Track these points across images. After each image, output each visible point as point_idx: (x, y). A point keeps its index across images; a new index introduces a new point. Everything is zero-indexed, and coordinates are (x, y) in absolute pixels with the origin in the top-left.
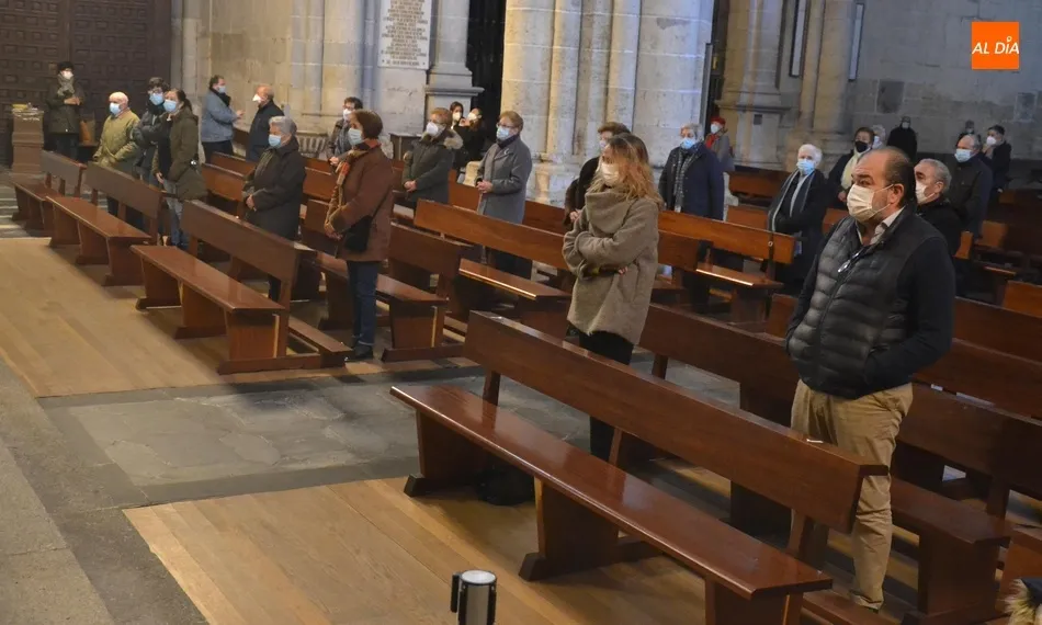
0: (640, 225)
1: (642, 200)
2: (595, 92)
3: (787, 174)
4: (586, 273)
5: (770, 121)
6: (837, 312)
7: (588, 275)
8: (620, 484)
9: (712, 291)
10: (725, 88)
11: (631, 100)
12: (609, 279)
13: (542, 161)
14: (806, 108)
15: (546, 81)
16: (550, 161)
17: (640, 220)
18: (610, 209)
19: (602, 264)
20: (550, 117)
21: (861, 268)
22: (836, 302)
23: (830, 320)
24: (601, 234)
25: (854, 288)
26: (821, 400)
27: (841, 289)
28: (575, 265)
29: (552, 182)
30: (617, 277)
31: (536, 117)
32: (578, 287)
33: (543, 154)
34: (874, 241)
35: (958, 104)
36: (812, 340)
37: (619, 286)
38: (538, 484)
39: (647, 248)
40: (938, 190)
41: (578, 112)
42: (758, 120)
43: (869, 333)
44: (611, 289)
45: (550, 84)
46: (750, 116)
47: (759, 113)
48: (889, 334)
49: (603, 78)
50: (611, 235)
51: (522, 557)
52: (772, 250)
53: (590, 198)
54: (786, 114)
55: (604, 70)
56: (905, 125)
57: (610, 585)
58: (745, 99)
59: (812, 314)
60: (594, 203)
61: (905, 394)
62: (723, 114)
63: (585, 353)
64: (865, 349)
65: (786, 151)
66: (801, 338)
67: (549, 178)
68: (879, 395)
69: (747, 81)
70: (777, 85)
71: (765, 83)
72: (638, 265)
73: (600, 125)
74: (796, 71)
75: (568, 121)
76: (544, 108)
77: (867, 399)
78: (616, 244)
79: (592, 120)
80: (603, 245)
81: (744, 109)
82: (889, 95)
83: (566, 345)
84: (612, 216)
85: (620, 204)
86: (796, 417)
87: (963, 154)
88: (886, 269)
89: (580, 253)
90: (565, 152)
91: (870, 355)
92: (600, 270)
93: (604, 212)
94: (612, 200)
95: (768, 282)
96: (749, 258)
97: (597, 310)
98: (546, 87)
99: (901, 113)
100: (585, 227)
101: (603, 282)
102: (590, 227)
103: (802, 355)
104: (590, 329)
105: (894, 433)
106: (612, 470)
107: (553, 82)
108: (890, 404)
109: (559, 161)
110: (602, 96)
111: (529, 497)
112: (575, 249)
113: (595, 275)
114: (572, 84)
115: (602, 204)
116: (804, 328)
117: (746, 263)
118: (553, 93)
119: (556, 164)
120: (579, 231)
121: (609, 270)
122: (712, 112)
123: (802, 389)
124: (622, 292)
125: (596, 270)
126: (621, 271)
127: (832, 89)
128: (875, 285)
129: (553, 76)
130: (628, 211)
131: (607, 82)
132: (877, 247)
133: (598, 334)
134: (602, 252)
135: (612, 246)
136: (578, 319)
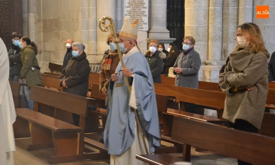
1: (258, 54)
4: (231, 91)
7: (232, 92)
12: (243, 94)
13: (206, 64)
15: (206, 25)
16: (210, 64)
18: (242, 60)
19: (239, 86)
20: (210, 41)
24: (237, 71)
28: (225, 88)
29: (212, 74)
30: (247, 92)
31: (202, 43)
32: (227, 99)
33: (206, 61)
37: (249, 97)
39: (262, 78)
41: (223, 39)
44: (243, 98)
45: (208, 27)
50: (242, 72)
67: (210, 72)
72: (258, 87)
75: (219, 44)
76: (206, 38)
78: (245, 75)
80: (238, 76)
84: (243, 63)
85: (247, 57)
89: (227, 82)
92: (238, 90)
97: (237, 109)
98: (207, 28)
100: (230, 70)
101: (239, 96)
102: (233, 70)
107: (210, 25)
109: (215, 63)
112: (225, 80)
113: (236, 92)
119: (213, 65)
120: (227, 71)
121: (243, 89)
124: (249, 99)
125: (236, 90)
126: (249, 89)
129: (210, 22)
130: (251, 60)
134: (239, 80)
135: (244, 77)
136: (228, 116)
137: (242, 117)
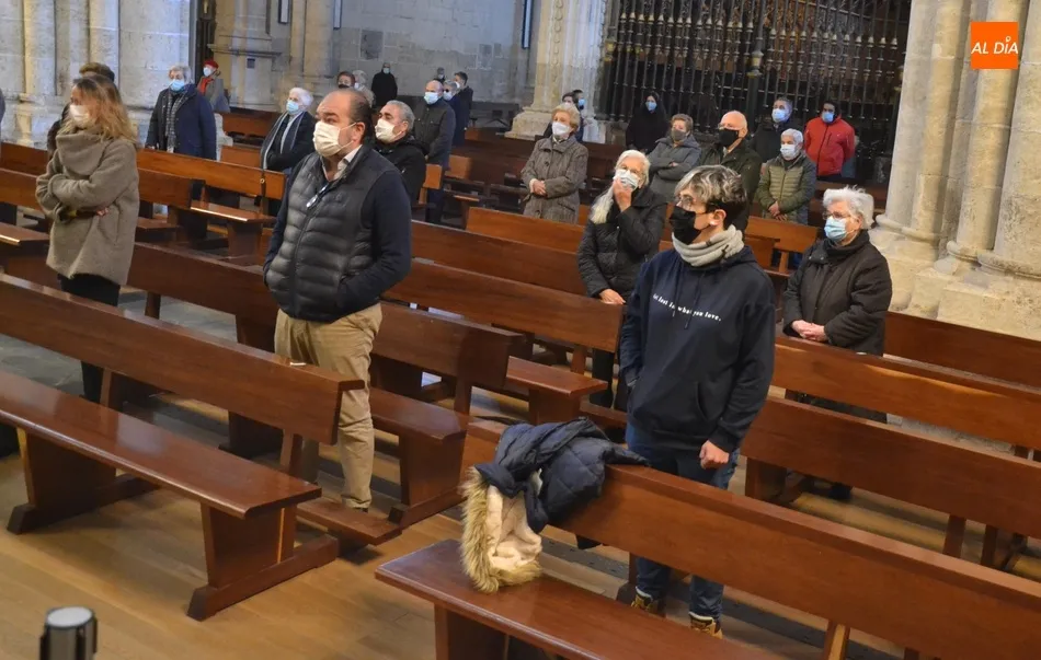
0: (116, 166)
1: (117, 142)
2: (75, 32)
3: (278, 115)
4: (62, 216)
5: (263, 64)
6: (309, 244)
7: (65, 217)
8: (114, 425)
9: (209, 228)
10: (217, 33)
11: (115, 42)
12: (88, 221)
13: (22, 102)
14: (296, 53)
15: (18, 19)
16: (30, 102)
17: (118, 161)
18: (85, 151)
19: (80, 206)
20: (27, 54)
21: (329, 201)
22: (309, 235)
23: (303, 252)
24: (74, 175)
25: (324, 220)
26: (300, 326)
27: (312, 222)
28: (51, 208)
29: (35, 122)
30: (96, 219)
31: (9, 55)
32: (55, 231)
33: (21, 95)
34: (337, 176)
35: (430, 52)
36: (289, 272)
37: (100, 227)
38: (22, 436)
39: (127, 189)
40: (404, 129)
41: (58, 52)
42: (251, 64)
43: (339, 261)
44: (91, 230)
45: (23, 22)
46: (243, 60)
47: (252, 58)
48: (357, 261)
49: (84, 17)
50: (87, 177)
51: (10, 510)
52: (264, 186)
53: (62, 140)
54: (276, 58)
55: (83, 10)
56: (386, 71)
57: (112, 524)
58: (237, 44)
59: (286, 247)
60: (66, 145)
61: (375, 314)
62: (218, 58)
63: (67, 297)
64: (337, 277)
65: (280, 93)
66: (277, 270)
67: (30, 120)
68: (352, 317)
69: (239, 26)
70: (268, 32)
71: (256, 29)
72: (118, 206)
73: (83, 64)
74: (284, 18)
75: (48, 60)
76: (20, 46)
77: (342, 322)
78: (93, 185)
79: (75, 61)
80: (78, 187)
81: (237, 53)
82: (371, 43)
83: (47, 291)
84: (88, 156)
85: (93, 147)
86: (279, 346)
87: (431, 97)
88: (350, 202)
89: (54, 196)
90: (47, 93)
91: (342, 281)
92: (78, 213)
93: (78, 154)
94: (85, 143)
95: (262, 216)
96: (244, 195)
97: (77, 253)
98: (19, 26)
99: (382, 60)
100: (59, 170)
101: (82, 225)
102: (65, 170)
103: (280, 286)
104: (70, 272)
105: (368, 349)
106: (104, 411)
107: (26, 20)
108: (363, 324)
109: (41, 101)
110: (83, 35)
111: (13, 448)
112: (49, 192)
113: (72, 218)
114: (49, 23)
115: (76, 145)
116: (279, 261)
117: (243, 200)
118: (28, 30)
119: (39, 105)
120: (52, 173)
121: (88, 213)
122: (204, 52)
123: (282, 318)
124: (103, 232)
125: (74, 213)
126: (100, 213)
127: (319, 35)
128: (341, 217)
129: (26, 13)
130: (104, 154)
131: (88, 22)
132: (341, 181)
133: (78, 276)
134: (81, 196)
135: (90, 189)
136: (58, 262)
137: (87, 270)
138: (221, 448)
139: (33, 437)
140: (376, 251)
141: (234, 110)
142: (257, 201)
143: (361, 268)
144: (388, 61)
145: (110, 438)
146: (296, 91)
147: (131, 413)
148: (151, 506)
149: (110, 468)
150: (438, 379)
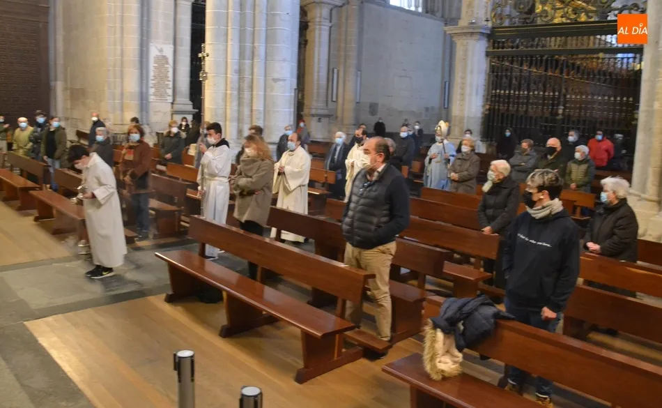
0: (264, 173)
1: (265, 162)
2: (246, 111)
3: (333, 143)
5: (325, 120)
7: (242, 195)
8: (262, 291)
10: (305, 107)
11: (263, 114)
12: (251, 197)
14: (339, 114)
15: (224, 107)
17: (264, 170)
18: (251, 166)
19: (248, 190)
20: (227, 122)
21: (370, 191)
22: (360, 207)
23: (358, 215)
24: (247, 177)
25: (367, 201)
26: (357, 251)
27: (362, 201)
28: (236, 190)
30: (254, 196)
34: (374, 178)
35: (401, 112)
36: (351, 225)
37: (256, 200)
38: (224, 294)
39: (268, 183)
41: (240, 120)
42: (319, 120)
43: (375, 220)
46: (316, 118)
47: (320, 117)
49: (250, 105)
50: (251, 177)
51: (220, 328)
52: (326, 177)
53: (243, 161)
54: (330, 117)
55: (250, 101)
56: (380, 121)
57: (261, 335)
58: (313, 112)
59: (350, 213)
60: (244, 163)
61: (392, 246)
62: (305, 118)
63: (242, 232)
64: (373, 228)
65: (331, 133)
66: (347, 224)
68: (381, 247)
69: (314, 104)
70: (327, 105)
71: (321, 105)
72: (264, 191)
73: (249, 126)
74: (334, 99)
75: (235, 124)
77: (375, 250)
78: (254, 180)
79: (246, 124)
80: (248, 181)
81: (313, 115)
82: (373, 109)
83: (234, 229)
84: (252, 168)
85: (255, 163)
87: (403, 135)
89: (238, 186)
90: (234, 138)
91: (376, 230)
92: (247, 193)
93: (249, 167)
94: (252, 162)
95: (326, 192)
96: (318, 182)
97: (246, 211)
99: (378, 116)
100: (241, 174)
101: (248, 198)
102: (243, 173)
103: (347, 232)
104: (244, 219)
105: (389, 263)
106: (258, 284)
107: (227, 108)
108: (386, 251)
110: (249, 113)
111: (221, 299)
112: (236, 183)
113: (245, 195)
114: (236, 108)
115: (247, 163)
116: (347, 220)
117: (316, 184)
118: (228, 112)
121: (251, 193)
122: (299, 117)
123: (349, 247)
124: (257, 202)
125: (245, 193)
126: (256, 193)
127: (350, 106)
128: (375, 198)
129: (227, 104)
130: (259, 166)
131: (252, 107)
132: (376, 181)
133: (247, 222)
134: (248, 185)
135: (251, 182)
136: (239, 215)
137: (251, 219)
138: (309, 303)
139: (230, 296)
140: (392, 215)
141: (312, 142)
142: (323, 185)
143: (385, 223)
144: (381, 116)
145: (260, 297)
146: (339, 133)
147: (270, 286)
148: (279, 328)
149: (260, 311)
150: (408, 271)
